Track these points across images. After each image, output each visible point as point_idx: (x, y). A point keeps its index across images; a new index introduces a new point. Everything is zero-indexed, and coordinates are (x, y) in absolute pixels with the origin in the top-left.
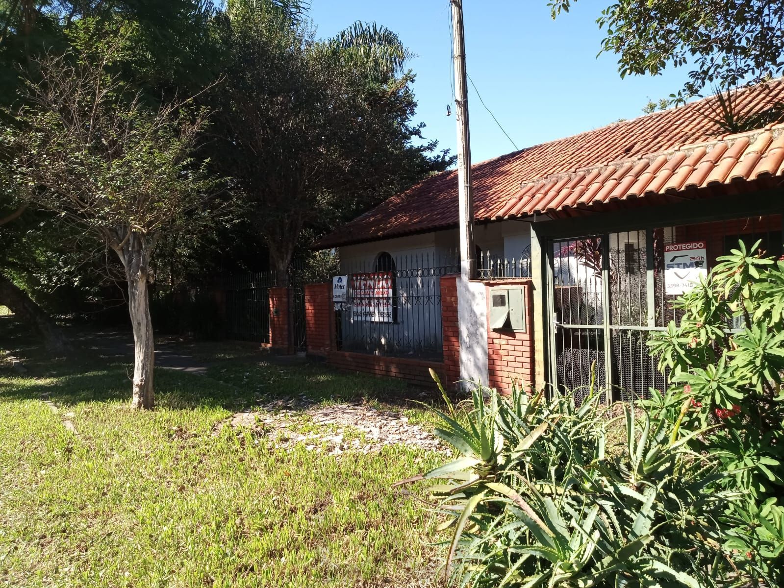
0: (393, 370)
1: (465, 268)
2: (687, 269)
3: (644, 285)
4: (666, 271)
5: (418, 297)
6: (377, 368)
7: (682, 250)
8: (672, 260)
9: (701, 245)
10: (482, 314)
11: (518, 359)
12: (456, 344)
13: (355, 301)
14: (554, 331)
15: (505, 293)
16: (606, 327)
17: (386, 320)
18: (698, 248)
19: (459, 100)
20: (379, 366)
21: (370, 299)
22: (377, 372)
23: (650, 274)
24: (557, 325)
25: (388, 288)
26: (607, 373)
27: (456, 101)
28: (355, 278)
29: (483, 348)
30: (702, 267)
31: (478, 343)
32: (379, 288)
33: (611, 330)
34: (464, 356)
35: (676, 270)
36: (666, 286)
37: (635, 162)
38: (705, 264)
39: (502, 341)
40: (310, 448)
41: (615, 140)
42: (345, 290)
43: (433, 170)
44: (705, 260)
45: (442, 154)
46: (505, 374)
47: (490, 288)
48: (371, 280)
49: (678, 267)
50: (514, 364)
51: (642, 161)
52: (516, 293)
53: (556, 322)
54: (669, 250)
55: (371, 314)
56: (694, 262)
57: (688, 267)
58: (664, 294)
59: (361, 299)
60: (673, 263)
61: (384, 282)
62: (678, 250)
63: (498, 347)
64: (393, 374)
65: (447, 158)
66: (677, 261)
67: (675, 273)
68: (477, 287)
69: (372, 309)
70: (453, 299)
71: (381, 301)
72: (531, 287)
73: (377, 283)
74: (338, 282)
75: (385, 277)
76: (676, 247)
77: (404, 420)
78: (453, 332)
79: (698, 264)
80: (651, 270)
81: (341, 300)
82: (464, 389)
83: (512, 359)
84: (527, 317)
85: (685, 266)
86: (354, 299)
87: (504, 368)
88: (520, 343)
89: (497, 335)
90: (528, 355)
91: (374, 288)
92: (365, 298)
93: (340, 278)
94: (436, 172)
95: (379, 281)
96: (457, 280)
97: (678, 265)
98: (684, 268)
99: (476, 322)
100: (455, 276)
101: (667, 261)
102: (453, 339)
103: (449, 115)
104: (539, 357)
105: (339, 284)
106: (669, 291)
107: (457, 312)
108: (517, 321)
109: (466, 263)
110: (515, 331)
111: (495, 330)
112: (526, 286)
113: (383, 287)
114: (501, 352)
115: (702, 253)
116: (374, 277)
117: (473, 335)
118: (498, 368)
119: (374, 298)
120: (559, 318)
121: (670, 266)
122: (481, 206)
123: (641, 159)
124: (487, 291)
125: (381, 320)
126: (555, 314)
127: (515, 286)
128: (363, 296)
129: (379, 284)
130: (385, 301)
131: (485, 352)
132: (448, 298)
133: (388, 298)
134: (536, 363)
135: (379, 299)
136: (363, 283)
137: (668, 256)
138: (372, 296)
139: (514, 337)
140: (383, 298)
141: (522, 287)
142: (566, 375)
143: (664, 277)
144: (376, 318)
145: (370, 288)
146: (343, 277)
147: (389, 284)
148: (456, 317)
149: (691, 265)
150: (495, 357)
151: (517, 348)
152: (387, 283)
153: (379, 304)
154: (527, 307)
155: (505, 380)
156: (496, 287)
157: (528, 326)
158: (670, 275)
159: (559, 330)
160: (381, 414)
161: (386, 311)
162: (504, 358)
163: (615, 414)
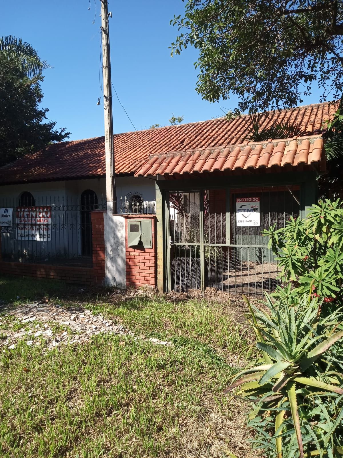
0: (52, 274)
1: (110, 207)
2: (249, 212)
3: (224, 221)
4: (237, 213)
5: (72, 224)
6: (38, 273)
7: (246, 201)
8: (241, 207)
9: (257, 199)
10: (122, 237)
11: (146, 265)
12: (102, 256)
13: (20, 226)
14: (169, 247)
15: (139, 224)
16: (202, 244)
17: (46, 240)
18: (255, 201)
19: (106, 95)
20: (40, 271)
21: (32, 225)
22: (38, 276)
23: (228, 214)
24: (171, 243)
25: (47, 218)
26: (201, 271)
27: (105, 96)
28: (19, 210)
29: (122, 258)
30: (257, 212)
31: (119, 255)
32: (40, 217)
33: (204, 246)
34: (109, 264)
35: (243, 213)
36: (237, 221)
37: (221, 149)
38: (259, 210)
39: (136, 254)
40: (29, 343)
41: (172, 136)
42: (10, 218)
43: (54, 140)
44: (259, 208)
45: (60, 131)
46: (138, 274)
47: (128, 220)
48: (33, 212)
49: (244, 211)
50: (144, 268)
51: (225, 149)
52: (146, 223)
53: (170, 241)
54: (239, 201)
55: (34, 236)
56: (253, 208)
57: (250, 211)
58: (236, 226)
59: (25, 225)
60: (242, 208)
61: (44, 213)
62: (244, 201)
63: (133, 257)
64: (52, 277)
65: (63, 134)
66: (243, 207)
67: (242, 214)
68: (119, 219)
69: (34, 232)
70: (101, 226)
71: (42, 227)
72: (156, 220)
73: (38, 214)
74: (5, 212)
75: (45, 210)
76: (243, 200)
77: (88, 312)
78: (101, 248)
79: (255, 210)
80: (228, 212)
81: (7, 225)
82: (108, 285)
83: (143, 264)
84: (153, 238)
85: (248, 211)
86: (18, 225)
87: (137, 271)
88: (148, 254)
89: (132, 250)
90: (153, 261)
91: (36, 217)
92: (28, 224)
93: (6, 210)
94: (56, 142)
95: (40, 213)
96: (104, 214)
97: (244, 210)
98: (247, 212)
99: (118, 242)
100: (102, 211)
101: (238, 207)
102: (101, 253)
103: (98, 105)
104: (160, 263)
105: (6, 214)
106: (239, 224)
107: (104, 235)
108: (147, 241)
109: (110, 204)
110: (145, 247)
111: (132, 247)
112: (153, 219)
113: (43, 217)
114: (135, 260)
115: (257, 204)
116: (36, 210)
117: (115, 250)
118: (133, 270)
119: (36, 225)
120: (172, 239)
121: (239, 211)
122: (97, 167)
123: (225, 148)
124: (126, 221)
125: (42, 239)
126: (170, 237)
127: (145, 219)
128: (26, 223)
129: (40, 214)
130: (45, 227)
131: (124, 261)
132: (97, 226)
133: (47, 225)
134: (158, 267)
135: (39, 225)
136: (26, 213)
137: (238, 205)
138: (34, 223)
139: (145, 251)
140: (44, 224)
141: (150, 220)
142: (176, 273)
143: (236, 216)
144: (38, 238)
145: (32, 217)
146: (8, 209)
147: (49, 215)
148: (103, 238)
149: (251, 210)
150: (130, 263)
151: (146, 258)
152: (47, 214)
153: (39, 229)
154: (153, 232)
155: (137, 278)
156: (132, 220)
157: (153, 244)
158: (239, 216)
159: (173, 246)
160: (69, 309)
161: (45, 233)
162: (138, 264)
163: (206, 295)
